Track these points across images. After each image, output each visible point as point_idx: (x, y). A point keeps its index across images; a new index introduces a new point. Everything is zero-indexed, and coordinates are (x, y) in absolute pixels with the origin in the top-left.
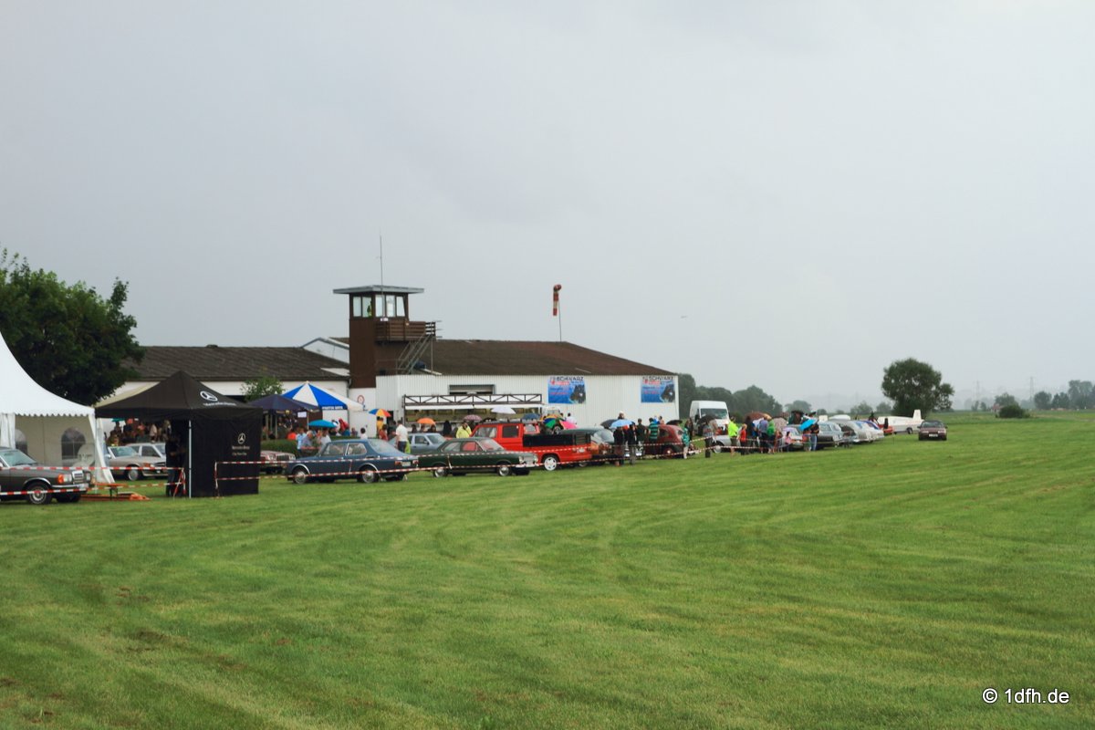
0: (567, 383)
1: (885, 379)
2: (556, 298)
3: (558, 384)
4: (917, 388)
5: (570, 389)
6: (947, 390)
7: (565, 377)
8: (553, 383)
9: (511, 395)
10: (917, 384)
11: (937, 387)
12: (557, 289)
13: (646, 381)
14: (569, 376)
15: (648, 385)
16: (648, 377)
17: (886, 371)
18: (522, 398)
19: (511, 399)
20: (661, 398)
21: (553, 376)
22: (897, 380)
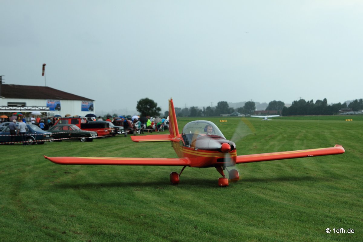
0: (54, 102)
1: (138, 105)
2: (44, 69)
3: (50, 103)
4: (148, 108)
5: (55, 105)
6: (159, 109)
7: (53, 100)
8: (48, 102)
9: (37, 107)
10: (148, 107)
11: (156, 108)
12: (44, 65)
13: (83, 103)
14: (54, 100)
15: (84, 104)
16: (84, 101)
17: (138, 102)
18: (41, 108)
19: (36, 108)
20: (88, 110)
21: (48, 100)
22: (142, 105)
